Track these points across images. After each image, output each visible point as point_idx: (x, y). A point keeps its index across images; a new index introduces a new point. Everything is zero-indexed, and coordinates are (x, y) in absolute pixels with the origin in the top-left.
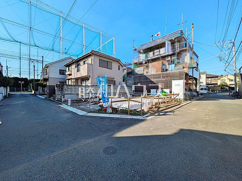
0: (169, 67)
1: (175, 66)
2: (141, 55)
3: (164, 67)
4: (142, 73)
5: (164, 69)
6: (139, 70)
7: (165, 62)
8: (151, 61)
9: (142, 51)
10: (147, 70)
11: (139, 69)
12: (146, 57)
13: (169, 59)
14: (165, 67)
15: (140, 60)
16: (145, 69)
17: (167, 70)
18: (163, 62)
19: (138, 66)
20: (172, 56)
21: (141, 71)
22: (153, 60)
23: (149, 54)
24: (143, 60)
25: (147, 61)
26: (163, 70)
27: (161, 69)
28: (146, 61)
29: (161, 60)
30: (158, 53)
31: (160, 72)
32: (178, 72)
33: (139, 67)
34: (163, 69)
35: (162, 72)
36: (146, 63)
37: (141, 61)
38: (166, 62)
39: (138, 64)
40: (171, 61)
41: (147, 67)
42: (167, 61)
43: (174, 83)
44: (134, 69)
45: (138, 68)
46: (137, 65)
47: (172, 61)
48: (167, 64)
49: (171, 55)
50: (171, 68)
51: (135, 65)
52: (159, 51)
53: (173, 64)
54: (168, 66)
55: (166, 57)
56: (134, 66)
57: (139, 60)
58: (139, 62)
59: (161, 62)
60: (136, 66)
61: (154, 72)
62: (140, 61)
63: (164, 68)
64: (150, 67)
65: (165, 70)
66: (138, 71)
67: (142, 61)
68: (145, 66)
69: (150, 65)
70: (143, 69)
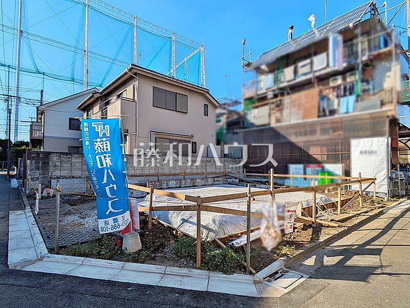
0: (339, 105)
1: (357, 101)
2: (263, 77)
3: (325, 104)
4: (265, 121)
5: (324, 110)
6: (258, 116)
7: (327, 91)
8: (290, 91)
9: (264, 67)
10: (278, 115)
11: (259, 113)
12: (276, 80)
13: (339, 82)
14: (328, 105)
15: (261, 89)
16: (272, 112)
17: (332, 112)
18: (321, 91)
19: (257, 104)
20: (348, 74)
21: (263, 116)
22: (295, 88)
23: (283, 72)
24: (267, 89)
25: (279, 91)
26: (322, 113)
27: (316, 110)
28: (276, 92)
29: (316, 86)
30: (307, 69)
31: (313, 117)
32: (366, 114)
33: (256, 107)
34: (321, 110)
35: (319, 116)
36: (275, 96)
37: (264, 91)
38: (331, 90)
39: (254, 100)
40: (345, 89)
41: (278, 106)
42: (334, 88)
43: (358, 146)
44: (246, 114)
45: (256, 111)
46: (254, 103)
47: (348, 87)
48: (332, 95)
49: (343, 73)
50: (346, 107)
51: (247, 102)
53: (351, 94)
54: (336, 101)
56: (246, 105)
57: (257, 90)
58: (258, 95)
59: (315, 91)
60: (250, 106)
61: (297, 119)
62: (260, 92)
63: (325, 107)
64: (285, 106)
65: (327, 113)
66: (255, 117)
68: (273, 103)
69: (287, 99)
70: (267, 113)
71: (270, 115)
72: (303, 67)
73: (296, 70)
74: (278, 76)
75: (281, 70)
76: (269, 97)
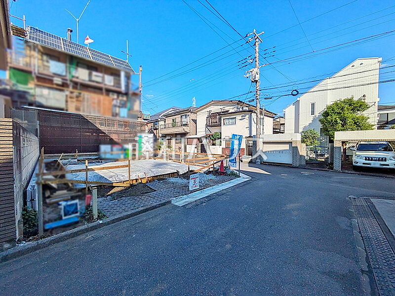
10: (78, 104)
12: (68, 72)
16: (71, 100)
20: (120, 95)
23: (75, 68)
27: (111, 111)
29: (105, 94)
30: (99, 80)
41: (77, 97)
52: (103, 78)
58: (39, 73)
64: (85, 100)
67: (53, 77)
68: (72, 92)
69: (86, 95)
70: (64, 99)
71: (67, 101)
72: (97, 77)
73: (90, 75)
74: (69, 69)
75: (74, 66)
76: (55, 82)
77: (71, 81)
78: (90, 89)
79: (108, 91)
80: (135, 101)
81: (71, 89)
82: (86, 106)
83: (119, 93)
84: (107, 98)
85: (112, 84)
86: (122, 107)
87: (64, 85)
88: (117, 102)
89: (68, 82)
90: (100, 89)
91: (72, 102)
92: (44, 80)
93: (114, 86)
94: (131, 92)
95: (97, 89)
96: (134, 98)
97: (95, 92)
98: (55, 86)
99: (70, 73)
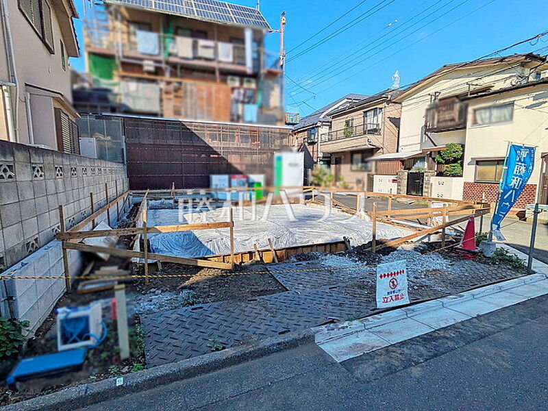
0: (243, 112)
4: (156, 109)
6: (136, 95)
10: (177, 103)
11: (137, 90)
12: (163, 47)
13: (237, 84)
15: (135, 50)
16: (167, 97)
19: (122, 73)
20: (245, 79)
21: (148, 99)
23: (173, 39)
24: (146, 54)
25: (167, 66)
27: (229, 113)
29: (218, 80)
30: (209, 53)
37: (137, 55)
39: (117, 62)
41: (175, 90)
45: (133, 86)
47: (247, 95)
49: (244, 76)
50: (250, 115)
52: (215, 48)
54: (240, 106)
55: (229, 77)
58: (124, 57)
62: (129, 53)
64: (188, 94)
66: (128, 95)
67: (142, 59)
68: (169, 83)
69: (190, 84)
70: (157, 96)
71: (161, 100)
73: (195, 46)
74: (164, 42)
75: (171, 35)
76: (146, 68)
77: (167, 63)
78: (196, 74)
79: (225, 74)
80: (272, 89)
81: (167, 77)
82: (189, 106)
83: (242, 75)
84: (223, 87)
85: (230, 59)
86: (248, 103)
87: (158, 71)
88: (239, 93)
89: (163, 66)
90: (211, 71)
91: (170, 99)
92: (132, 67)
93: (233, 63)
94: (263, 71)
95: (207, 73)
96: (270, 82)
97: (203, 79)
98: (146, 76)
99: (165, 48)
